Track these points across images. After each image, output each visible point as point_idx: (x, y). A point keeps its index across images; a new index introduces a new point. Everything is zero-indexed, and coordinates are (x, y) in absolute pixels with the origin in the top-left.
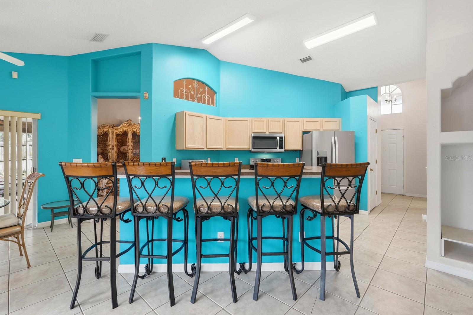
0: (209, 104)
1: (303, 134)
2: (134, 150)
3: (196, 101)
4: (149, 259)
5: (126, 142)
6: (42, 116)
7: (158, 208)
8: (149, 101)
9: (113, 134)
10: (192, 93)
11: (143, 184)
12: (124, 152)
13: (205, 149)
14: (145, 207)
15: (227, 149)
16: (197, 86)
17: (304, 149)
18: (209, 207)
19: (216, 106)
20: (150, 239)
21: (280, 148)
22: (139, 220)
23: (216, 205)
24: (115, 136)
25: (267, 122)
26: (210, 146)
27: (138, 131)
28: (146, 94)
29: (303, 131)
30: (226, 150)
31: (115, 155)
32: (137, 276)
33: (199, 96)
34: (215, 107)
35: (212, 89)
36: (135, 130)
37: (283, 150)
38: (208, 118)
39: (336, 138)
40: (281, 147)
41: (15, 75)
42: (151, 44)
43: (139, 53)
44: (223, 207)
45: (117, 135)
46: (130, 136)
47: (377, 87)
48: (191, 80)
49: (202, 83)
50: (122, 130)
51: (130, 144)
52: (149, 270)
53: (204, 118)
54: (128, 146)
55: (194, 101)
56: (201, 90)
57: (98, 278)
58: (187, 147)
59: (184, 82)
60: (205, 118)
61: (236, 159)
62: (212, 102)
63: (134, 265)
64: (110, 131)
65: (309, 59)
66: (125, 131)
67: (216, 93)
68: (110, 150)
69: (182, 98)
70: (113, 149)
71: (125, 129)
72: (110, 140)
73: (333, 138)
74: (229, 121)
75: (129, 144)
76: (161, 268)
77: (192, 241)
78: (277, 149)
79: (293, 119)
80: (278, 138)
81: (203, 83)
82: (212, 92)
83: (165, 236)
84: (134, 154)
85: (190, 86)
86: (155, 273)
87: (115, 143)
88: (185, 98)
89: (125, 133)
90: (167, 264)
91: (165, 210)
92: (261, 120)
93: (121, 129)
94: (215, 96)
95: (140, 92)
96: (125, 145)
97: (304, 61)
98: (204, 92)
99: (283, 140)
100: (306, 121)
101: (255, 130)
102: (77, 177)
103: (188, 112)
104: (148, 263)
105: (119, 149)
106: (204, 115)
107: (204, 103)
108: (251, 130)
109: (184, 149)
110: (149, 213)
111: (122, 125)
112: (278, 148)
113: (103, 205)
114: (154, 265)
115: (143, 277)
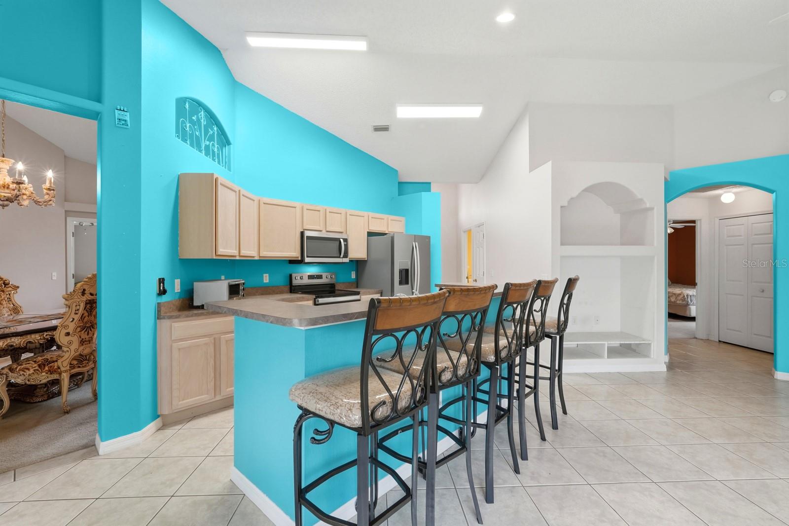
0: (219, 163)
1: (368, 236)
3: (203, 152)
10: (197, 134)
15: (260, 257)
16: (204, 120)
21: (344, 257)
25: (324, 213)
26: (245, 252)
28: (122, 113)
29: (368, 232)
30: (258, 259)
33: (207, 143)
35: (224, 132)
37: (346, 260)
38: (241, 195)
39: (417, 244)
40: (346, 256)
47: (430, 183)
48: (196, 105)
49: (212, 117)
53: (237, 193)
55: (200, 151)
56: (210, 131)
58: (218, 254)
59: (187, 106)
61: (266, 276)
62: (222, 160)
65: (385, 129)
67: (228, 144)
69: (184, 139)
73: (414, 244)
74: (264, 204)
78: (339, 257)
79: (358, 213)
80: (342, 241)
82: (222, 141)
85: (194, 118)
88: (188, 142)
92: (316, 209)
94: (225, 149)
95: (100, 102)
97: (377, 129)
98: (213, 137)
99: (347, 244)
100: (372, 218)
101: (306, 225)
107: (214, 160)
108: (301, 224)
109: (214, 257)
112: (342, 256)
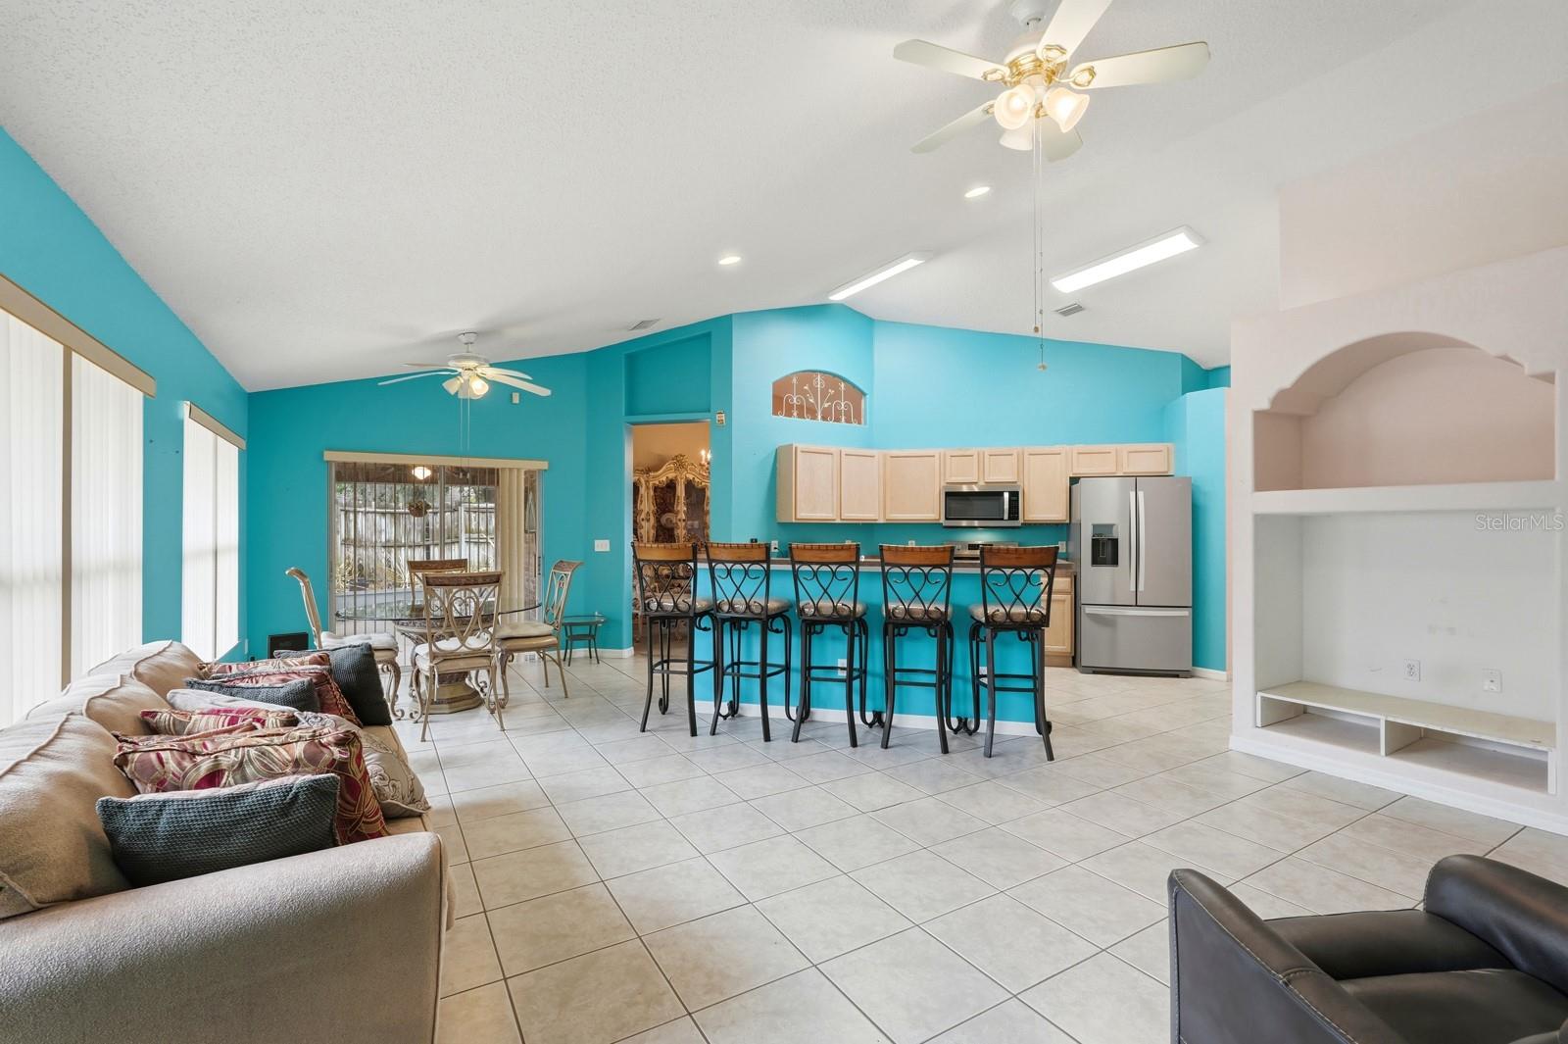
0: (848, 421)
1: (1070, 485)
2: (689, 523)
3: (819, 417)
4: (733, 678)
5: (673, 505)
6: (549, 465)
7: (748, 606)
8: (726, 428)
9: (648, 488)
10: (811, 401)
11: (729, 572)
12: (670, 526)
13: (838, 521)
14: (731, 605)
15: (886, 520)
16: (821, 385)
17: (1073, 521)
18: (816, 608)
19: (865, 424)
20: (736, 660)
21: (1010, 518)
22: (723, 623)
23: (826, 605)
24: (652, 493)
25: (981, 457)
26: (849, 515)
27: (697, 480)
28: (720, 415)
29: (1071, 478)
30: (884, 522)
31: (652, 532)
32: (718, 714)
33: (826, 405)
34: (862, 426)
35: (854, 386)
36: (691, 477)
37: (1020, 523)
38: (843, 456)
39: (1141, 494)
40: (1014, 516)
41: (516, 399)
42: (731, 315)
43: (708, 336)
44: (835, 607)
45: (656, 489)
46: (681, 491)
48: (807, 375)
49: (833, 379)
50: (664, 479)
51: (681, 507)
52: (734, 709)
53: (835, 454)
54: (677, 513)
55: (814, 417)
56: (831, 392)
57: (664, 713)
58: (798, 517)
59: (794, 380)
60: (836, 457)
62: (855, 415)
63: (713, 703)
64: (643, 481)
65: (1077, 309)
66: (671, 480)
67: (864, 394)
68: (643, 523)
69: (789, 414)
70: (648, 520)
71: (671, 475)
72: (641, 501)
73: (1133, 494)
74: (892, 457)
75: (679, 508)
76: (751, 710)
77: (796, 670)
78: (1002, 519)
79: (1047, 449)
80: (1006, 495)
81: (835, 376)
82: (856, 394)
83: (757, 658)
84: (689, 531)
85: (806, 388)
86: (740, 716)
87: (653, 508)
88: (795, 414)
89: (671, 486)
90: (760, 706)
91: (757, 610)
92: (968, 453)
93: (662, 477)
94: (863, 401)
95: (709, 411)
96: (670, 511)
97: (1064, 313)
98: (837, 396)
99: (1018, 500)
100: (1079, 453)
101: (951, 476)
102: (649, 562)
103: (801, 447)
104: (731, 699)
105: (658, 520)
106: (833, 449)
107: (838, 420)
108: (942, 478)
109: (794, 521)
110: (737, 612)
111: (664, 468)
112: (1006, 517)
113: (680, 600)
114: (740, 704)
115: (725, 717)
